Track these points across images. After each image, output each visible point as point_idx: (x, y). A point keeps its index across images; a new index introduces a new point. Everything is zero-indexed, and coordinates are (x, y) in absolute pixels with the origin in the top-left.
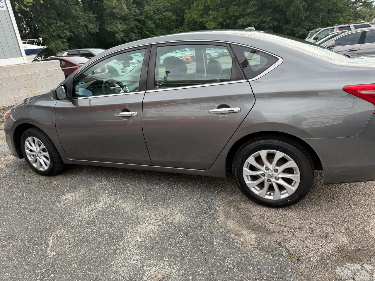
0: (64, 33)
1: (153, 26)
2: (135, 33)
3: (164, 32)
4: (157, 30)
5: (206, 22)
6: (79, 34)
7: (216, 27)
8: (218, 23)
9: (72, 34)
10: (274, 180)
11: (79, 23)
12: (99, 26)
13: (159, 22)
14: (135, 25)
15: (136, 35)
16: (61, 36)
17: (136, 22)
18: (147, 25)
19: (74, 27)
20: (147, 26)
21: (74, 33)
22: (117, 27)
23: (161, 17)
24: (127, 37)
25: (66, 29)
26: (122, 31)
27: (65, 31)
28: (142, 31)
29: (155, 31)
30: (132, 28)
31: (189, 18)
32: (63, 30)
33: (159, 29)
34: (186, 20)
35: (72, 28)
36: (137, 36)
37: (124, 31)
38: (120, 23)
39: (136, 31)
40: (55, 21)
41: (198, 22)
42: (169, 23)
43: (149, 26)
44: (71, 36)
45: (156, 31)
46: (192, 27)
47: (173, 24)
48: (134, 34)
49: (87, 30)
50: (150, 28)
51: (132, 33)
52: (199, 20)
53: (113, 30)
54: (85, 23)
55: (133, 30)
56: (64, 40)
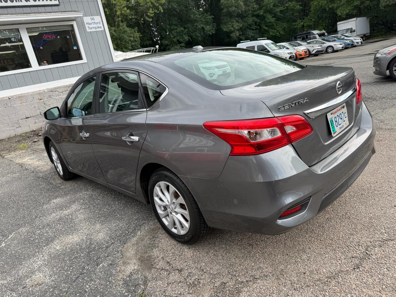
0: (183, 38)
1: (273, 20)
2: (253, 29)
3: (285, 25)
4: (278, 24)
5: (338, 8)
6: (196, 38)
7: (349, 12)
8: (353, 7)
9: (190, 38)
11: (197, 26)
12: (215, 27)
13: (280, 15)
14: (253, 21)
15: (253, 32)
16: (180, 41)
17: (255, 18)
18: (266, 19)
19: (192, 31)
20: (266, 21)
21: (191, 37)
22: (233, 26)
23: (282, 9)
24: (244, 35)
25: (185, 34)
26: (238, 30)
27: (184, 36)
28: (260, 26)
29: (275, 25)
30: (250, 25)
31: (316, 6)
32: (182, 35)
33: (280, 22)
34: (312, 9)
35: (191, 33)
36: (254, 33)
37: (241, 29)
38: (237, 21)
39: (254, 27)
40: (175, 27)
41: (328, 8)
42: (293, 14)
43: (269, 21)
44: (189, 40)
45: (277, 25)
46: (319, 15)
47: (296, 15)
48: (251, 31)
49: (204, 32)
50: (271, 22)
51: (249, 31)
52: (328, 7)
53: (229, 29)
54: (202, 26)
55: (251, 26)
56: (183, 44)
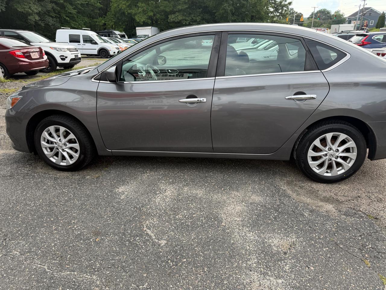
1: (74, 12)
2: (52, 17)
3: (87, 19)
4: (79, 17)
5: (135, 14)
7: (146, 20)
8: (148, 17)
10: (335, 159)
12: (5, 3)
13: (81, 8)
14: (53, 8)
15: (53, 19)
17: (53, 5)
18: (66, 9)
20: (67, 11)
22: (30, 8)
23: (83, 3)
24: (43, 21)
26: (37, 13)
28: (60, 15)
29: (76, 17)
30: (49, 11)
31: (116, 8)
33: (80, 15)
34: (113, 10)
36: (54, 21)
37: (39, 14)
38: (34, 4)
39: (53, 15)
41: (127, 13)
42: (92, 10)
43: (70, 11)
45: (77, 17)
46: (119, 18)
47: (97, 12)
48: (51, 19)
50: (71, 13)
51: (48, 17)
52: (127, 11)
53: (25, 10)
55: (49, 13)
